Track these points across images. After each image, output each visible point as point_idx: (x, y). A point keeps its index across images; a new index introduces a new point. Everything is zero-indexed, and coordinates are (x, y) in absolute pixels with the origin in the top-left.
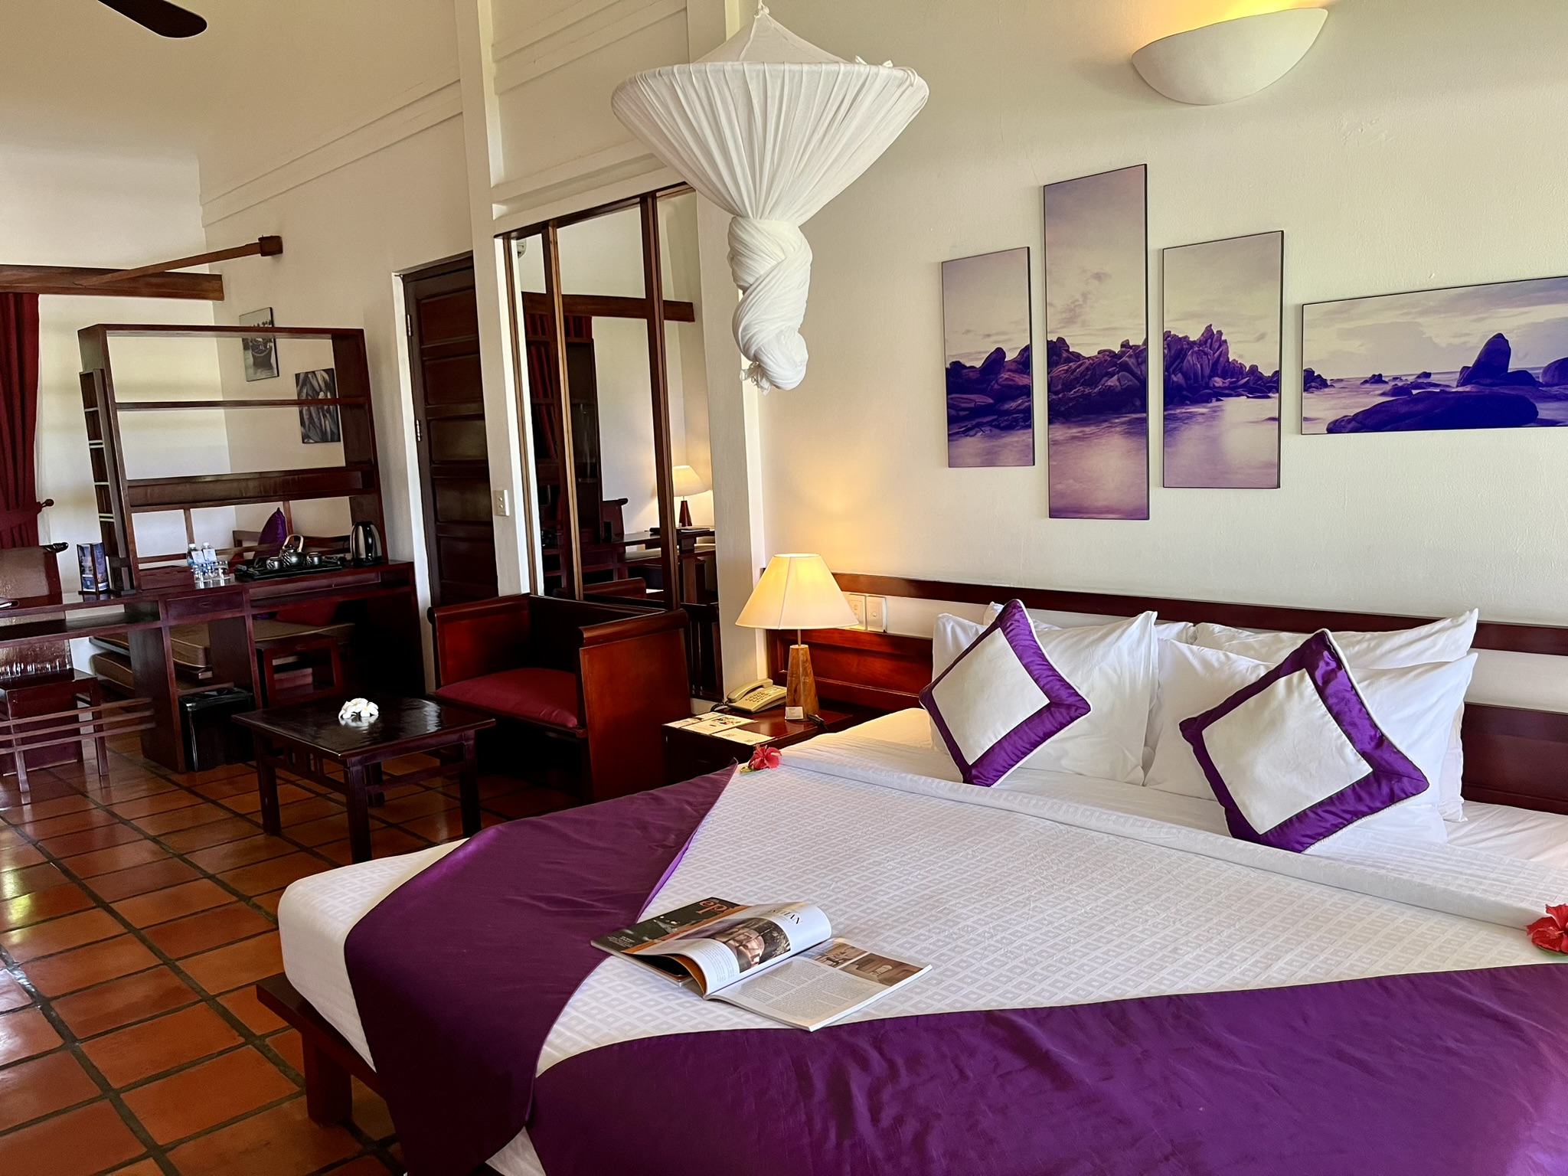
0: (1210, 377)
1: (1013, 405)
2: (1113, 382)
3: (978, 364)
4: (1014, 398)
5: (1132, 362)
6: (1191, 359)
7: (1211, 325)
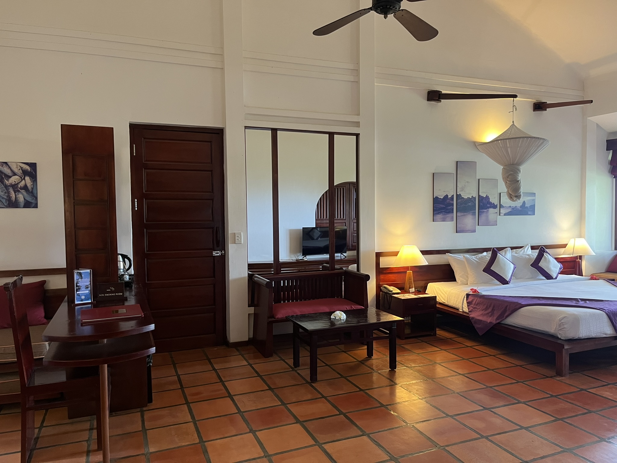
0: (487, 204)
1: (450, 207)
2: (470, 204)
3: (442, 198)
4: (450, 206)
5: (473, 200)
6: (484, 201)
7: (487, 195)
